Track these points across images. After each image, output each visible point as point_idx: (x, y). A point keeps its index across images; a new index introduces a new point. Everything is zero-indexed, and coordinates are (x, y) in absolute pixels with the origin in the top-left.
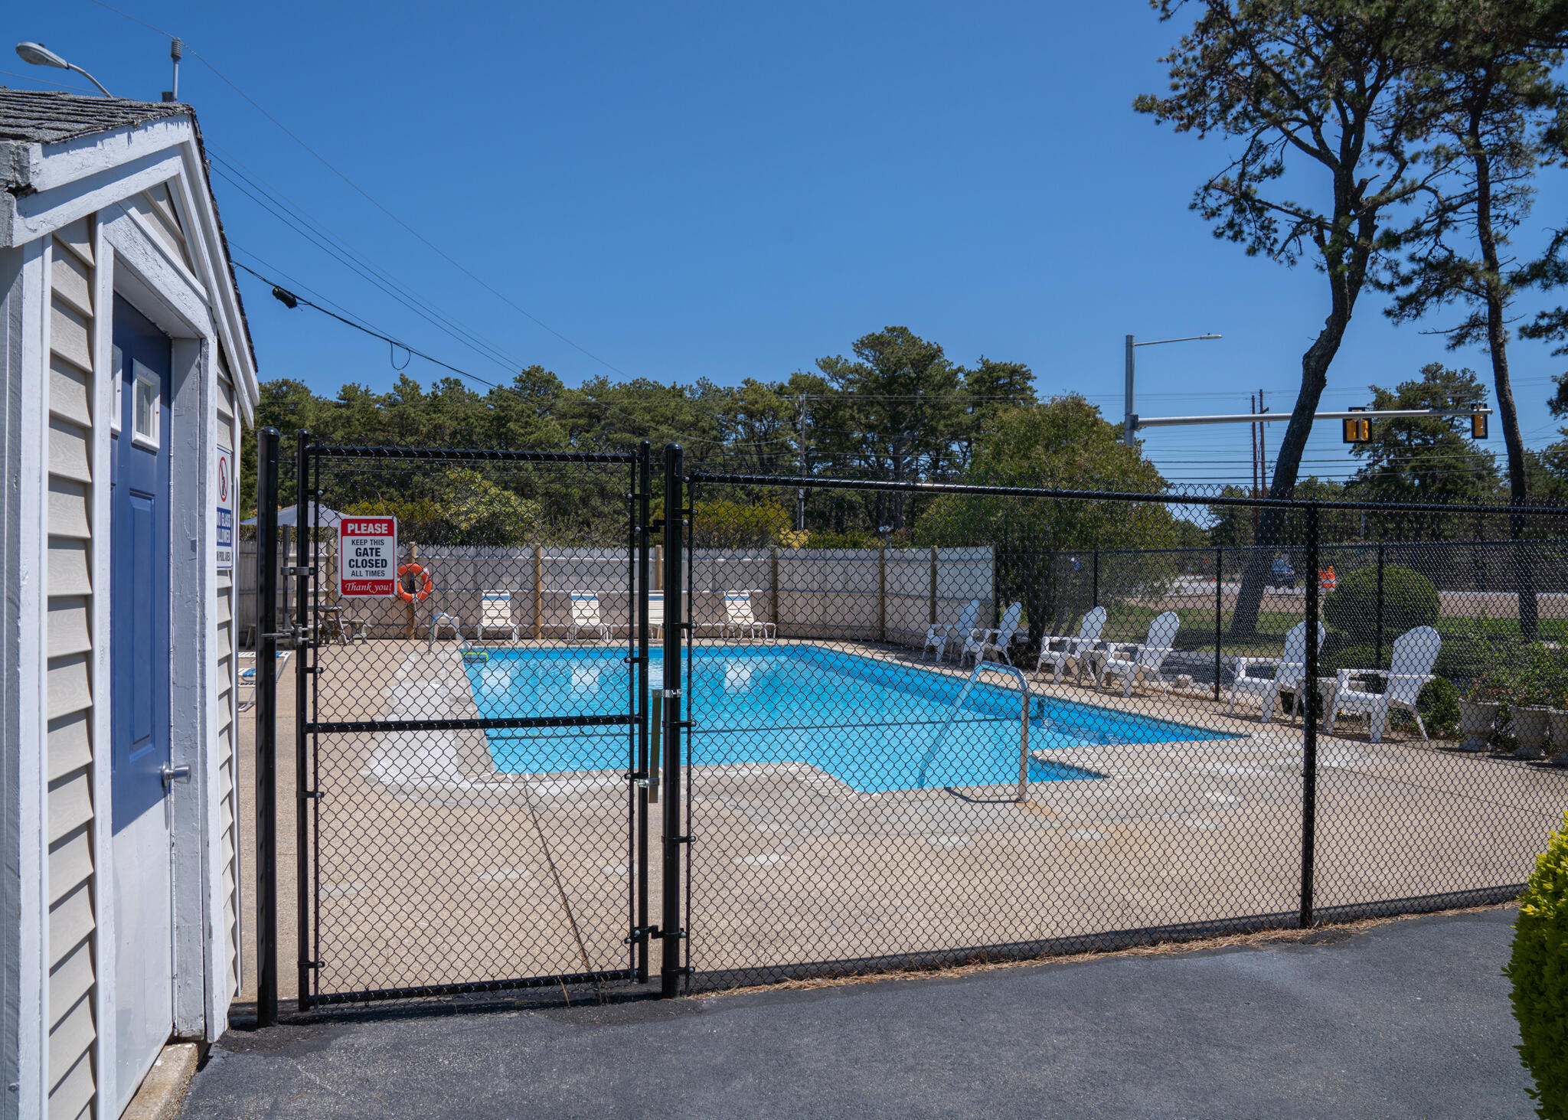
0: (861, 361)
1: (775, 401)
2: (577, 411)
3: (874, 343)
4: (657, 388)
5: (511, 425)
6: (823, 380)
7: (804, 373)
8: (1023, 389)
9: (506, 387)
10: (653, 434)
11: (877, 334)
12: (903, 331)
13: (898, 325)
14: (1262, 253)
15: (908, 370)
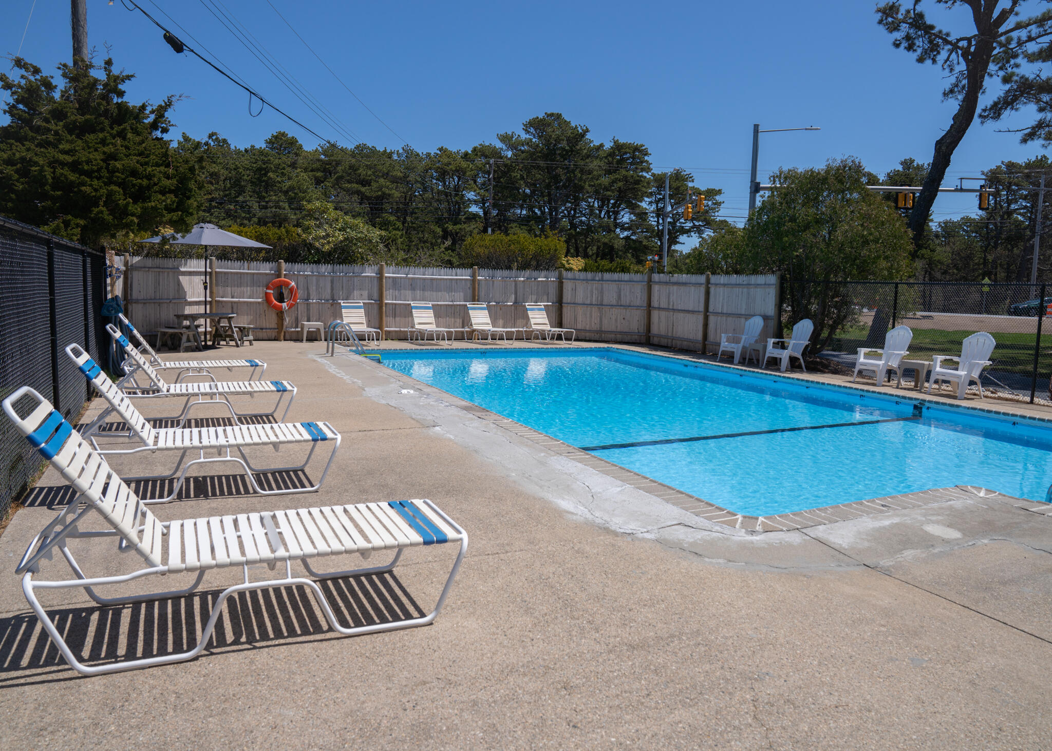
0: (528, 136)
1: (464, 164)
2: (315, 166)
3: (537, 125)
4: (373, 151)
5: (271, 174)
6: (502, 149)
7: (487, 144)
8: (642, 162)
9: (257, 147)
10: (374, 185)
11: (541, 117)
12: (559, 116)
13: (555, 112)
14: (929, 62)
15: (564, 144)
